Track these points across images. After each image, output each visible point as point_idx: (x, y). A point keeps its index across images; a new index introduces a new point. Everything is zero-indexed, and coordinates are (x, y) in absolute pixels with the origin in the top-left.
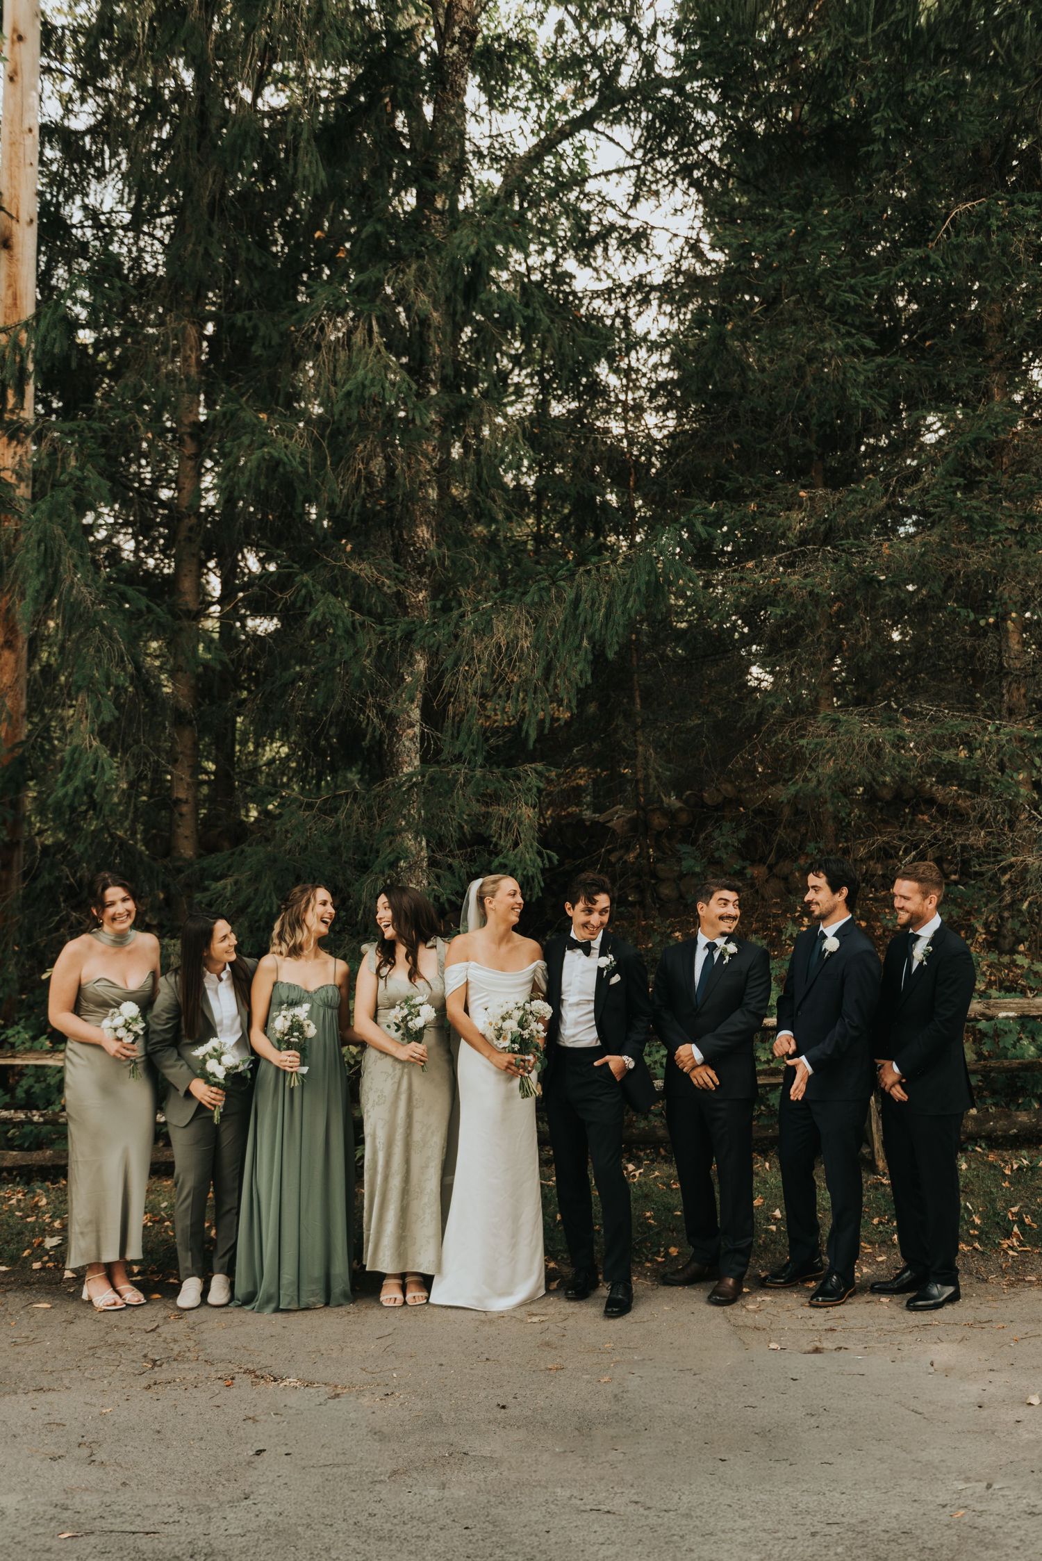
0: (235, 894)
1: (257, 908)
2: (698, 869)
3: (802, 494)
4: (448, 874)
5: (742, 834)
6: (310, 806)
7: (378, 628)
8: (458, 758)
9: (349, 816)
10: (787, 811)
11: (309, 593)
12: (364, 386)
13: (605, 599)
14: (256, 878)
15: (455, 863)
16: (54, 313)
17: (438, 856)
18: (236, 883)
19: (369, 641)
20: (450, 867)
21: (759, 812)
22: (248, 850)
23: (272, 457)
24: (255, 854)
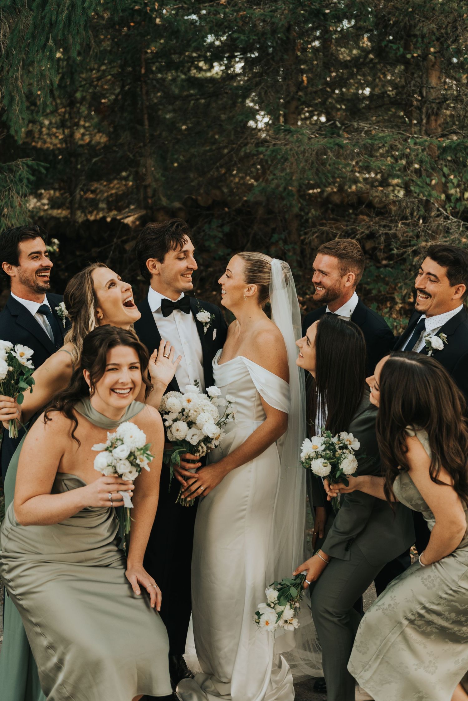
5: (227, 229)
10: (261, 211)
21: (239, 212)
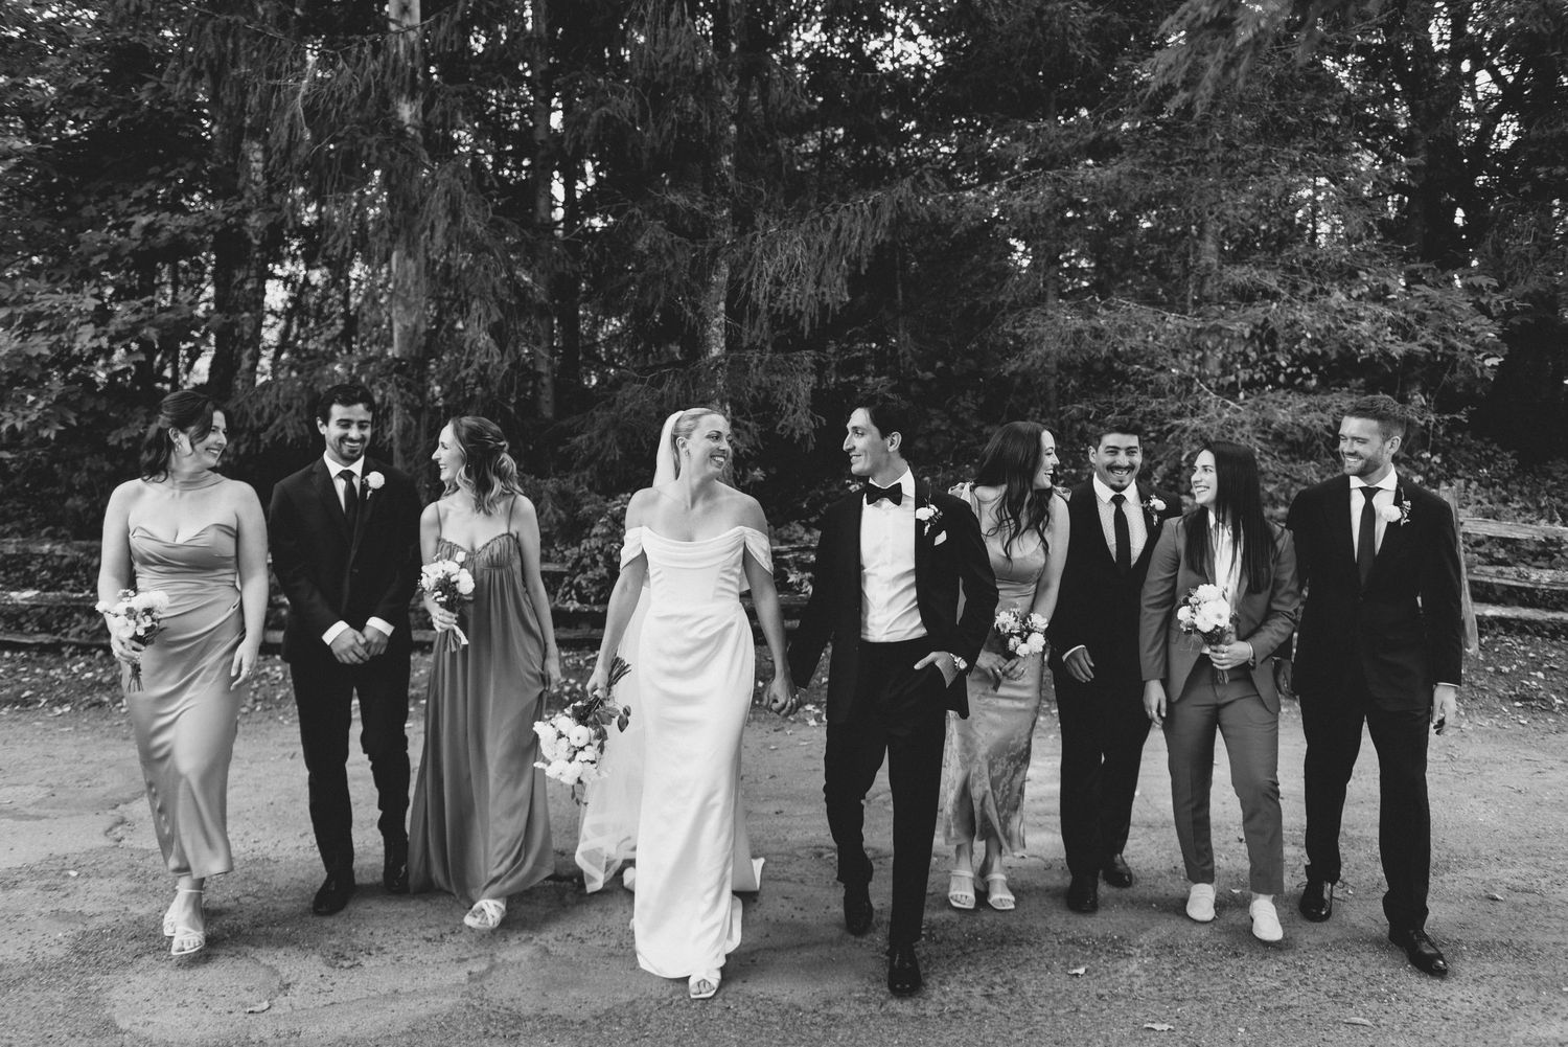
0: (588, 448)
1: (605, 457)
2: (943, 428)
3: (1029, 127)
4: (745, 433)
6: (642, 381)
7: (691, 246)
8: (752, 346)
9: (670, 388)
11: (640, 222)
12: (679, 59)
13: (859, 231)
14: (602, 435)
15: (750, 424)
16: (451, 19)
17: (738, 419)
18: (589, 438)
19: (684, 257)
20: (746, 427)
22: (597, 414)
23: (607, 114)
24: (602, 417)
